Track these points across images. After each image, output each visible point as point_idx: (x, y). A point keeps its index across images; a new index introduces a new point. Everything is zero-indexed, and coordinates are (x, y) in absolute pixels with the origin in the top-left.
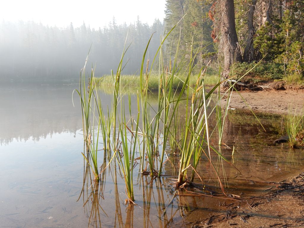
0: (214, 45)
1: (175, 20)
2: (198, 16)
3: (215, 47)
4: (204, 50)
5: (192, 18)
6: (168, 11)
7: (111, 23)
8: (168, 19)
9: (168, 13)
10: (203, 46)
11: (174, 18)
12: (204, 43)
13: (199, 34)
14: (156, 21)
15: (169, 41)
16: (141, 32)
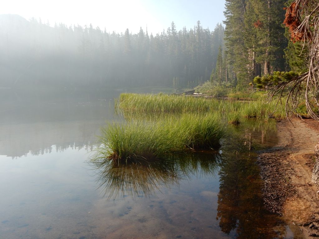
0: (285, 52)
1: (235, 22)
2: (263, 14)
3: (286, 55)
4: (270, 59)
5: (255, 16)
6: (228, 12)
7: (170, 30)
8: (228, 22)
9: (228, 15)
10: (270, 53)
11: (235, 19)
12: (271, 49)
13: (264, 37)
14: (218, 26)
15: (228, 47)
16: (201, 39)
